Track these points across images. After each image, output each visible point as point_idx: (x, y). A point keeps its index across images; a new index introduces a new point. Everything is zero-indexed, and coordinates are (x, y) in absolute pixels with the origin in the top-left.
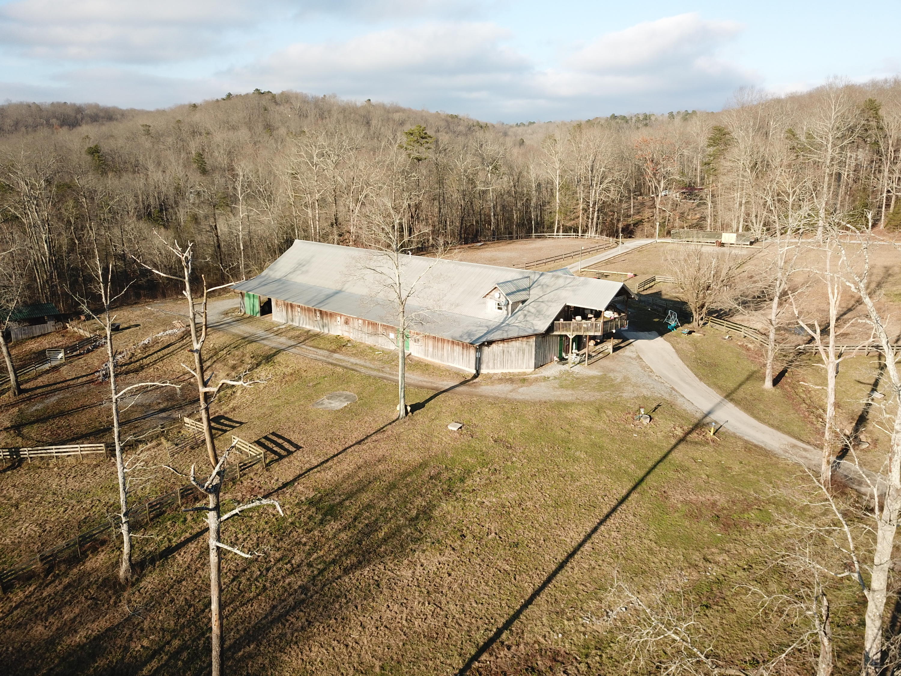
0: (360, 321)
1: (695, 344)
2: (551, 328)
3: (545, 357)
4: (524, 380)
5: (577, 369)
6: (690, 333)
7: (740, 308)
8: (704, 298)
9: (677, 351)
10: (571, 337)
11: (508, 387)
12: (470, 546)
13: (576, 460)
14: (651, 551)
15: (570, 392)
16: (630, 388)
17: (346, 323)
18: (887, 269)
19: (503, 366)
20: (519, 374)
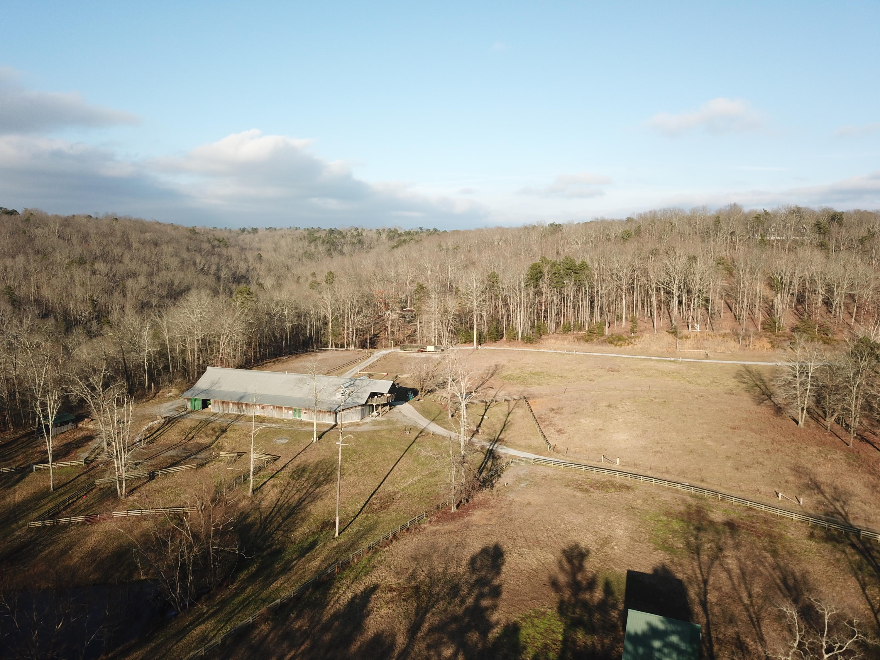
0: (272, 407)
1: (421, 404)
2: (367, 402)
3: (364, 414)
4: (358, 425)
5: (377, 418)
6: (419, 400)
7: (437, 388)
8: (423, 385)
9: (415, 408)
10: (375, 405)
11: (352, 428)
12: (361, 474)
13: (387, 448)
14: (417, 468)
15: (377, 427)
16: (400, 423)
17: (263, 408)
18: (496, 366)
19: (348, 420)
20: (355, 422)
